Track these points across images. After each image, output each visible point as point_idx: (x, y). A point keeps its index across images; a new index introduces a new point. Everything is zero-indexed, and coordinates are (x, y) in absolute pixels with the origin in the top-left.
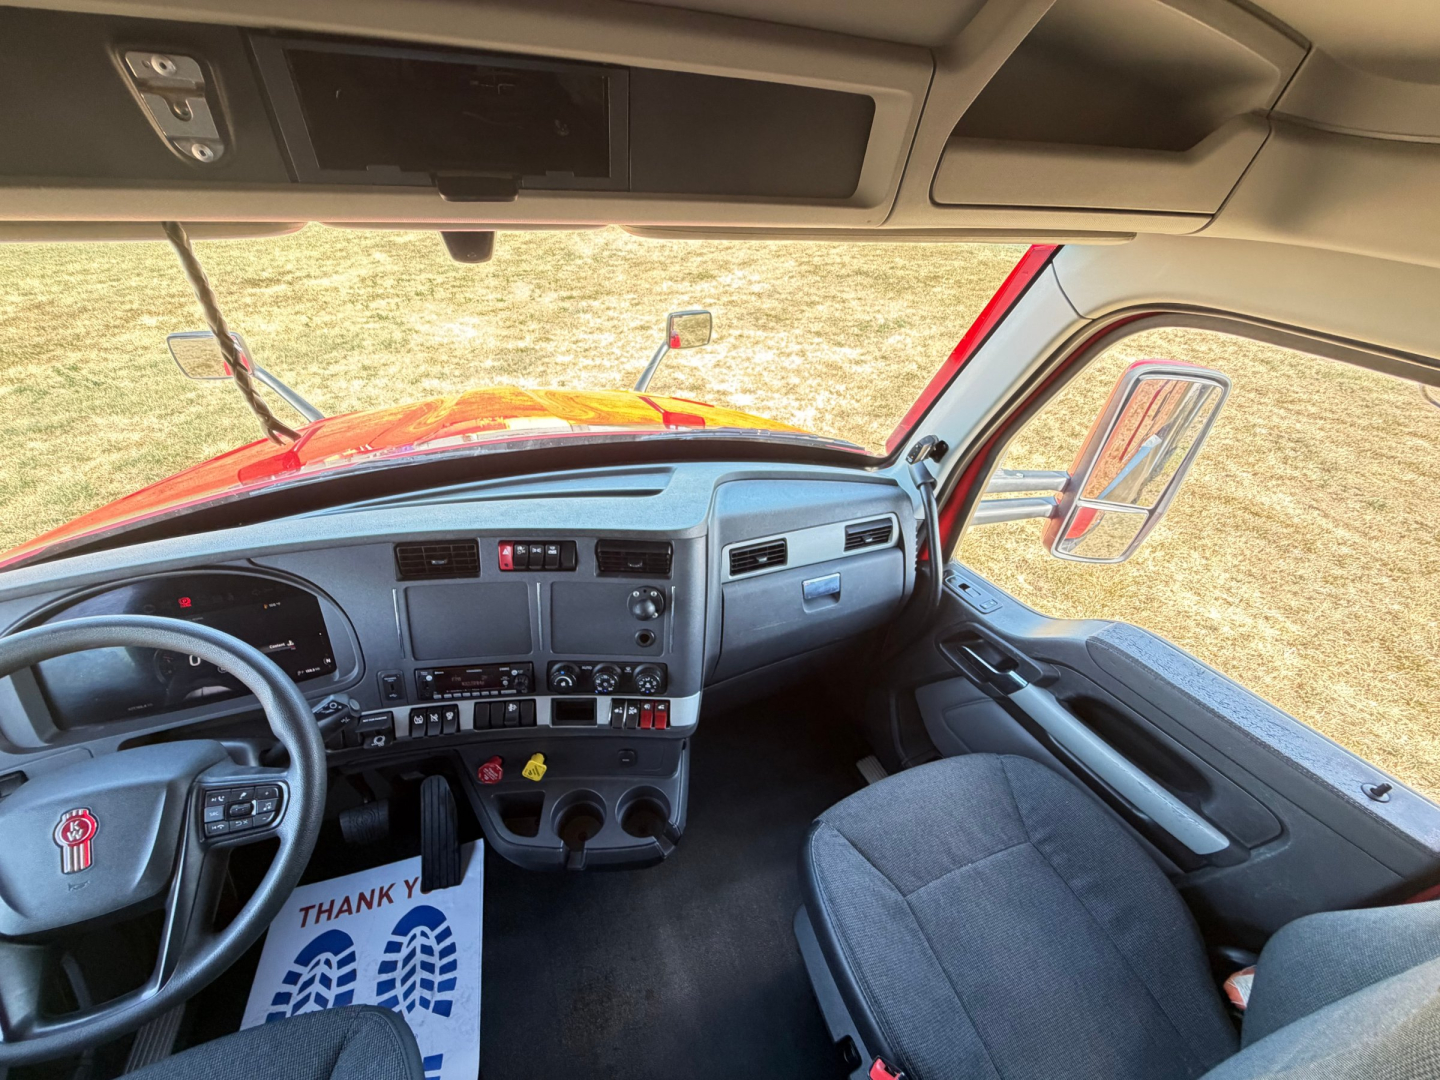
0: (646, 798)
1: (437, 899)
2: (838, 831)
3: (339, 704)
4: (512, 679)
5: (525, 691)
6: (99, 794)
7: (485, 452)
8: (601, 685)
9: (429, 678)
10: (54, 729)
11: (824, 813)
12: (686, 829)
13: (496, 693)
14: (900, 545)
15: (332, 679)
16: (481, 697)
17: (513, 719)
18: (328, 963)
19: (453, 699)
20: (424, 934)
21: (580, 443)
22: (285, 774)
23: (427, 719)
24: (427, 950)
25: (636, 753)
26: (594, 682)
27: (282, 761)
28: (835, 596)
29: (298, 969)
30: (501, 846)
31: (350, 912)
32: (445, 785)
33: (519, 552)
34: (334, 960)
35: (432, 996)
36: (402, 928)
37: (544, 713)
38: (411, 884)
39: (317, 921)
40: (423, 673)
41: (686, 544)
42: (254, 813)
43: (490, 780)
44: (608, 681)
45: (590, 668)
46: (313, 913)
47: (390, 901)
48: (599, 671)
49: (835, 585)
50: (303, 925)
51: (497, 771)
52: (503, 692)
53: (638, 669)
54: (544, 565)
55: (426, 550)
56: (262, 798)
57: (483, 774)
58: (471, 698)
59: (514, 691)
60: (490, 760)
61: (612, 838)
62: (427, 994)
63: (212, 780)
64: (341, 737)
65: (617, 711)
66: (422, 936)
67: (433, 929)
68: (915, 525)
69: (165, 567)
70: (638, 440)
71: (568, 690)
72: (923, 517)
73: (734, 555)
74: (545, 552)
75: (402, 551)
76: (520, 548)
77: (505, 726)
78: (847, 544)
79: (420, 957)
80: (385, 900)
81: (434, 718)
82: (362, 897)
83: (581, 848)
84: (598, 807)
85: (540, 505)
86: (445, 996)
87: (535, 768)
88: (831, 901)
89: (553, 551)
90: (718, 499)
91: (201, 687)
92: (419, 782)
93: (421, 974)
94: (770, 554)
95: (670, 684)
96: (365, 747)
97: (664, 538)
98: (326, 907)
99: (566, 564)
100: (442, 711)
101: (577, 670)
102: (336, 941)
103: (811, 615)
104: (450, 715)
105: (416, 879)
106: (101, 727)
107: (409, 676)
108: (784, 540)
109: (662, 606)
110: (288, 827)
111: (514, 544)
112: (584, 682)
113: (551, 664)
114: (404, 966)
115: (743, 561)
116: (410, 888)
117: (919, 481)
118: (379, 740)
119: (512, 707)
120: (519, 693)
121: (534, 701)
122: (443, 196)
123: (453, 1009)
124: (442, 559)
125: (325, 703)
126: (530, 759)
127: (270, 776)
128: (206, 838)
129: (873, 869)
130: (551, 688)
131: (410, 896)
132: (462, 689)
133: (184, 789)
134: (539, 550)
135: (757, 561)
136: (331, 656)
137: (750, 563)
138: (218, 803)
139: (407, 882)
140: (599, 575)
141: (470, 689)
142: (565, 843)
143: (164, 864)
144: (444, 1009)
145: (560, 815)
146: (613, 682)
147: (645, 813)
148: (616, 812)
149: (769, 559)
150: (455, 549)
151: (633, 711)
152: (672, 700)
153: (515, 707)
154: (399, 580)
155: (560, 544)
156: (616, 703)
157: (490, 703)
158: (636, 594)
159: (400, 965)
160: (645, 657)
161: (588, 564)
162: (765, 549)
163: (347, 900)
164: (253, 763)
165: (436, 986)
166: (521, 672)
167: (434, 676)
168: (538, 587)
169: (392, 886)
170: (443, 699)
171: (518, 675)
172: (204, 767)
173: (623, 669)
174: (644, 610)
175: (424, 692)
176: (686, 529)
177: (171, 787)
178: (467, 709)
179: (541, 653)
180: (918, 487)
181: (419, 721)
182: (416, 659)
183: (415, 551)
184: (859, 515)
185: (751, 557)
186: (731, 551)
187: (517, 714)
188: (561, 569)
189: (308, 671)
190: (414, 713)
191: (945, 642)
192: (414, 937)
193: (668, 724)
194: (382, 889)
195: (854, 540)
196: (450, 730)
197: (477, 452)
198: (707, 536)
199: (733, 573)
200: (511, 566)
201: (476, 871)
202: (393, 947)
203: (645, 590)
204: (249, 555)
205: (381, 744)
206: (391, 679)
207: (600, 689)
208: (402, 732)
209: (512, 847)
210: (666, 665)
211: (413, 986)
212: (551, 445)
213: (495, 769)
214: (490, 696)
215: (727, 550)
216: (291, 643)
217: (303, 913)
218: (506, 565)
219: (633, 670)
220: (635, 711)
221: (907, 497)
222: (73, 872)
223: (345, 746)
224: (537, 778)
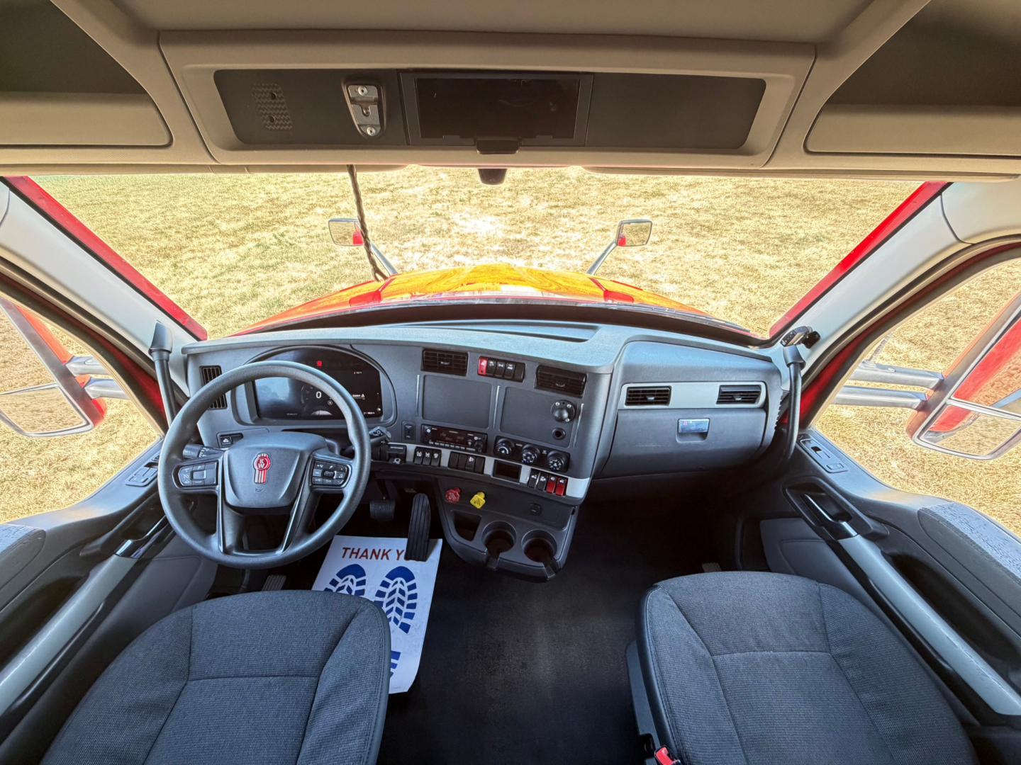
0: (544, 539)
1: (412, 565)
2: (670, 596)
3: (382, 432)
4: (474, 442)
5: (480, 451)
6: (273, 449)
7: (482, 302)
8: (526, 457)
9: (429, 431)
10: (256, 416)
11: (663, 582)
12: (564, 566)
13: (463, 448)
14: (765, 407)
15: (379, 420)
16: (455, 449)
17: (470, 466)
18: (352, 581)
19: (439, 446)
20: (401, 583)
21: (541, 303)
22: (351, 461)
23: (424, 455)
24: (402, 592)
25: (541, 508)
26: (522, 455)
27: (351, 455)
28: (703, 435)
29: (338, 579)
30: (451, 541)
31: (367, 558)
32: (427, 501)
33: (490, 365)
34: (356, 580)
35: (401, 618)
36: (392, 575)
37: (489, 469)
38: (400, 552)
39: (350, 557)
40: (426, 427)
41: (596, 377)
42: (335, 477)
43: (452, 500)
44: (530, 456)
45: (521, 446)
46: (349, 552)
47: (388, 558)
48: (526, 449)
49: (704, 427)
50: (343, 557)
51: (456, 496)
52: (467, 449)
53: (551, 453)
54: (503, 375)
55: (439, 355)
56: (339, 471)
57: (449, 495)
58: (449, 448)
59: (474, 450)
60: (454, 489)
61: (516, 556)
62: (398, 617)
63: (319, 456)
64: (380, 452)
65: (533, 477)
66: (400, 584)
67: (407, 581)
68: (781, 394)
69: (314, 343)
70: (579, 305)
71: (504, 457)
72: (788, 390)
73: (630, 392)
74: (506, 367)
75: (426, 354)
76: (492, 363)
77: (465, 470)
78: (719, 399)
79: (397, 595)
80: (385, 557)
81: (428, 455)
82: (374, 551)
83: (497, 558)
84: (512, 535)
85: (508, 338)
86: (407, 621)
87: (479, 500)
88: (654, 638)
89: (510, 367)
90: (626, 351)
91: (319, 410)
92: (413, 495)
93: (396, 605)
94: (657, 395)
95: (570, 467)
96: (390, 462)
97: (581, 371)
98: (356, 551)
99: (517, 377)
100: (432, 452)
101: (513, 445)
102: (357, 571)
103: (682, 445)
104: (436, 455)
105: (403, 551)
106: (275, 420)
107: (418, 428)
108: (670, 387)
109: (574, 415)
110: (348, 490)
111: (489, 359)
112: (516, 453)
113: (498, 438)
114: (389, 596)
115: (636, 397)
116: (399, 555)
117: (790, 361)
118: (397, 460)
119: (471, 459)
120: (477, 452)
121: (484, 458)
122: (478, 152)
123: (410, 630)
124: (447, 361)
125: (374, 430)
126: (476, 493)
127: (344, 461)
128: (313, 484)
129: (691, 630)
130: (496, 453)
131: (398, 559)
132: (446, 441)
133: (306, 456)
134: (502, 366)
135: (646, 399)
136: (381, 408)
137: (641, 399)
138: (319, 468)
139: (398, 551)
140: (536, 388)
141: (449, 442)
142: (489, 551)
143: (293, 492)
144: (405, 628)
145: (488, 533)
146: (533, 457)
147: (541, 548)
148: (522, 541)
149: (655, 399)
150: (455, 357)
151: (543, 479)
152: (569, 478)
153: (473, 459)
154: (422, 370)
155: (515, 364)
156: (533, 472)
157: (459, 454)
158: (558, 404)
159: (387, 595)
160: (556, 446)
161: (531, 379)
162: (654, 391)
163: (366, 551)
164: (337, 452)
165: (403, 614)
166: (480, 439)
167: (432, 430)
168: (498, 389)
169: (390, 550)
170: (434, 445)
171: (478, 440)
172: (316, 449)
173: (541, 451)
174: (561, 415)
175: (425, 438)
176: (597, 367)
177: (302, 453)
178: (446, 454)
179: (493, 430)
180: (788, 365)
181: (419, 454)
182: (423, 418)
183: (433, 354)
184: (733, 379)
185: (642, 395)
186: (629, 388)
187: (473, 464)
188: (513, 379)
189: (369, 413)
190: (418, 449)
191: (790, 488)
192: (396, 582)
193: (564, 494)
194: (384, 550)
195: (726, 397)
196: (435, 464)
197: (477, 302)
198: (612, 374)
199: (628, 403)
200: (484, 373)
201: (435, 556)
202: (385, 584)
203: (564, 402)
204: (352, 342)
205: (398, 463)
206: (409, 427)
207: (525, 460)
208: (409, 459)
209: (457, 543)
210: (569, 454)
211: (392, 609)
212: (522, 302)
213: (455, 494)
214: (460, 449)
215: (626, 387)
216: (363, 396)
217: (344, 550)
218: (482, 372)
219: (548, 453)
220: (545, 480)
221: (778, 372)
222: (258, 483)
223: (380, 460)
224: (478, 507)
